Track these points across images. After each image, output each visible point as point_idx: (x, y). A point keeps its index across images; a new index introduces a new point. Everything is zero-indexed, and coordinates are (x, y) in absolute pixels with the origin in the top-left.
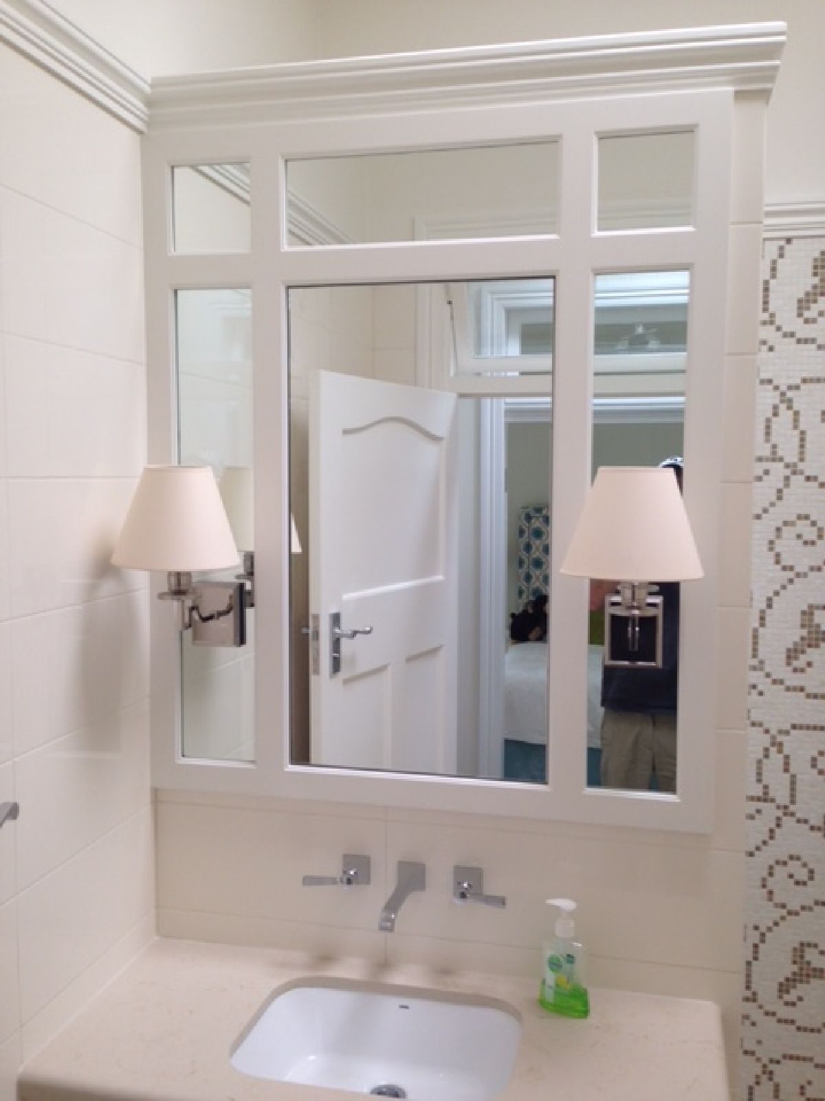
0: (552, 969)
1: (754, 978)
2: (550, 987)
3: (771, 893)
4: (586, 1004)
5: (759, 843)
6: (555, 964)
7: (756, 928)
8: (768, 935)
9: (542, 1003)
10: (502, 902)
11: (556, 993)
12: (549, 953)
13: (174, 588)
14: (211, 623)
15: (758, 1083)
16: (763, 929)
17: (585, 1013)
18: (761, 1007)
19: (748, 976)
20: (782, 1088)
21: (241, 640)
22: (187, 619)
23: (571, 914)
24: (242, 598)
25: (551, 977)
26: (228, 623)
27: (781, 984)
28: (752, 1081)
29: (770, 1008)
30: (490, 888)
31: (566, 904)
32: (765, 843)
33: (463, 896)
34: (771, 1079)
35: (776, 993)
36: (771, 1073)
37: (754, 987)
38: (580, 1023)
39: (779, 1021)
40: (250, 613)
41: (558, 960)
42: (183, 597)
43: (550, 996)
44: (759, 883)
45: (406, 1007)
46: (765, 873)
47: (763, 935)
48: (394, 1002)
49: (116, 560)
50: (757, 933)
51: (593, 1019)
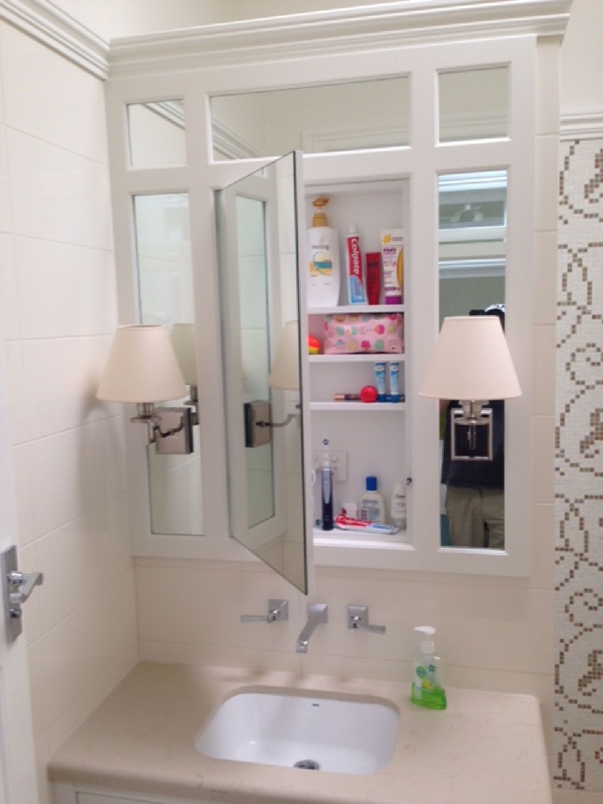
0: (420, 677)
1: (561, 676)
2: (418, 688)
3: (572, 615)
4: (444, 700)
5: (563, 581)
6: (421, 672)
7: (562, 641)
8: (571, 646)
9: (413, 699)
10: (382, 629)
11: (423, 692)
12: (417, 664)
13: (142, 414)
14: (169, 437)
15: (565, 751)
16: (567, 642)
17: (444, 706)
18: (566, 697)
19: (557, 675)
20: (582, 754)
21: (190, 449)
22: (152, 436)
23: (432, 637)
24: (190, 419)
25: (419, 681)
26: (181, 436)
27: (580, 681)
28: (561, 749)
29: (573, 698)
30: (374, 620)
31: (429, 630)
32: (567, 580)
33: (355, 626)
34: (574, 748)
35: (577, 687)
36: (575, 743)
37: (561, 683)
38: (442, 713)
39: (580, 706)
40: (196, 429)
41: (423, 669)
42: (149, 421)
43: (419, 695)
44: (563, 609)
45: (317, 705)
46: (567, 602)
47: (567, 646)
48: (308, 702)
49: (100, 395)
50: (563, 645)
51: (449, 710)
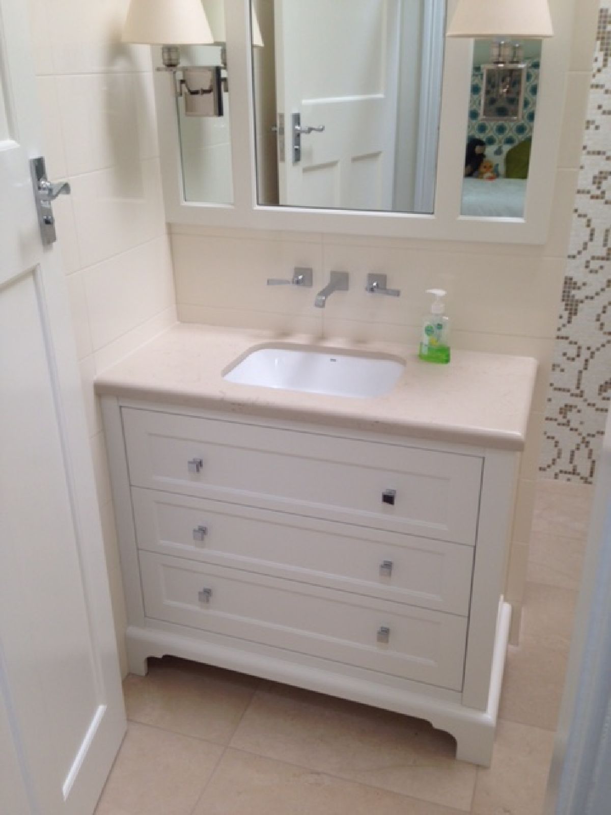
0: (428, 334)
1: (583, 381)
2: (426, 345)
3: (602, 325)
4: (448, 356)
5: (599, 290)
6: (429, 331)
7: (589, 348)
8: (597, 353)
9: (421, 357)
10: (397, 293)
11: (429, 349)
12: (427, 323)
13: (167, 62)
14: (196, 96)
15: (578, 449)
16: (593, 349)
17: (447, 361)
18: (585, 400)
19: (579, 380)
20: (594, 452)
21: (220, 112)
22: (178, 90)
23: (442, 299)
24: (219, 82)
25: (426, 339)
26: (211, 98)
27: (601, 386)
28: (574, 447)
29: (592, 402)
30: (391, 286)
31: (440, 292)
32: (603, 290)
33: (372, 290)
34: (587, 446)
35: (597, 391)
36: (588, 443)
37: (582, 387)
38: (445, 366)
39: (597, 409)
40: (225, 96)
41: (431, 328)
42: (174, 69)
43: (425, 351)
44: (595, 318)
45: (334, 360)
46: (600, 311)
47: (593, 353)
48: (326, 358)
49: (124, 39)
50: (589, 352)
51: (451, 364)
